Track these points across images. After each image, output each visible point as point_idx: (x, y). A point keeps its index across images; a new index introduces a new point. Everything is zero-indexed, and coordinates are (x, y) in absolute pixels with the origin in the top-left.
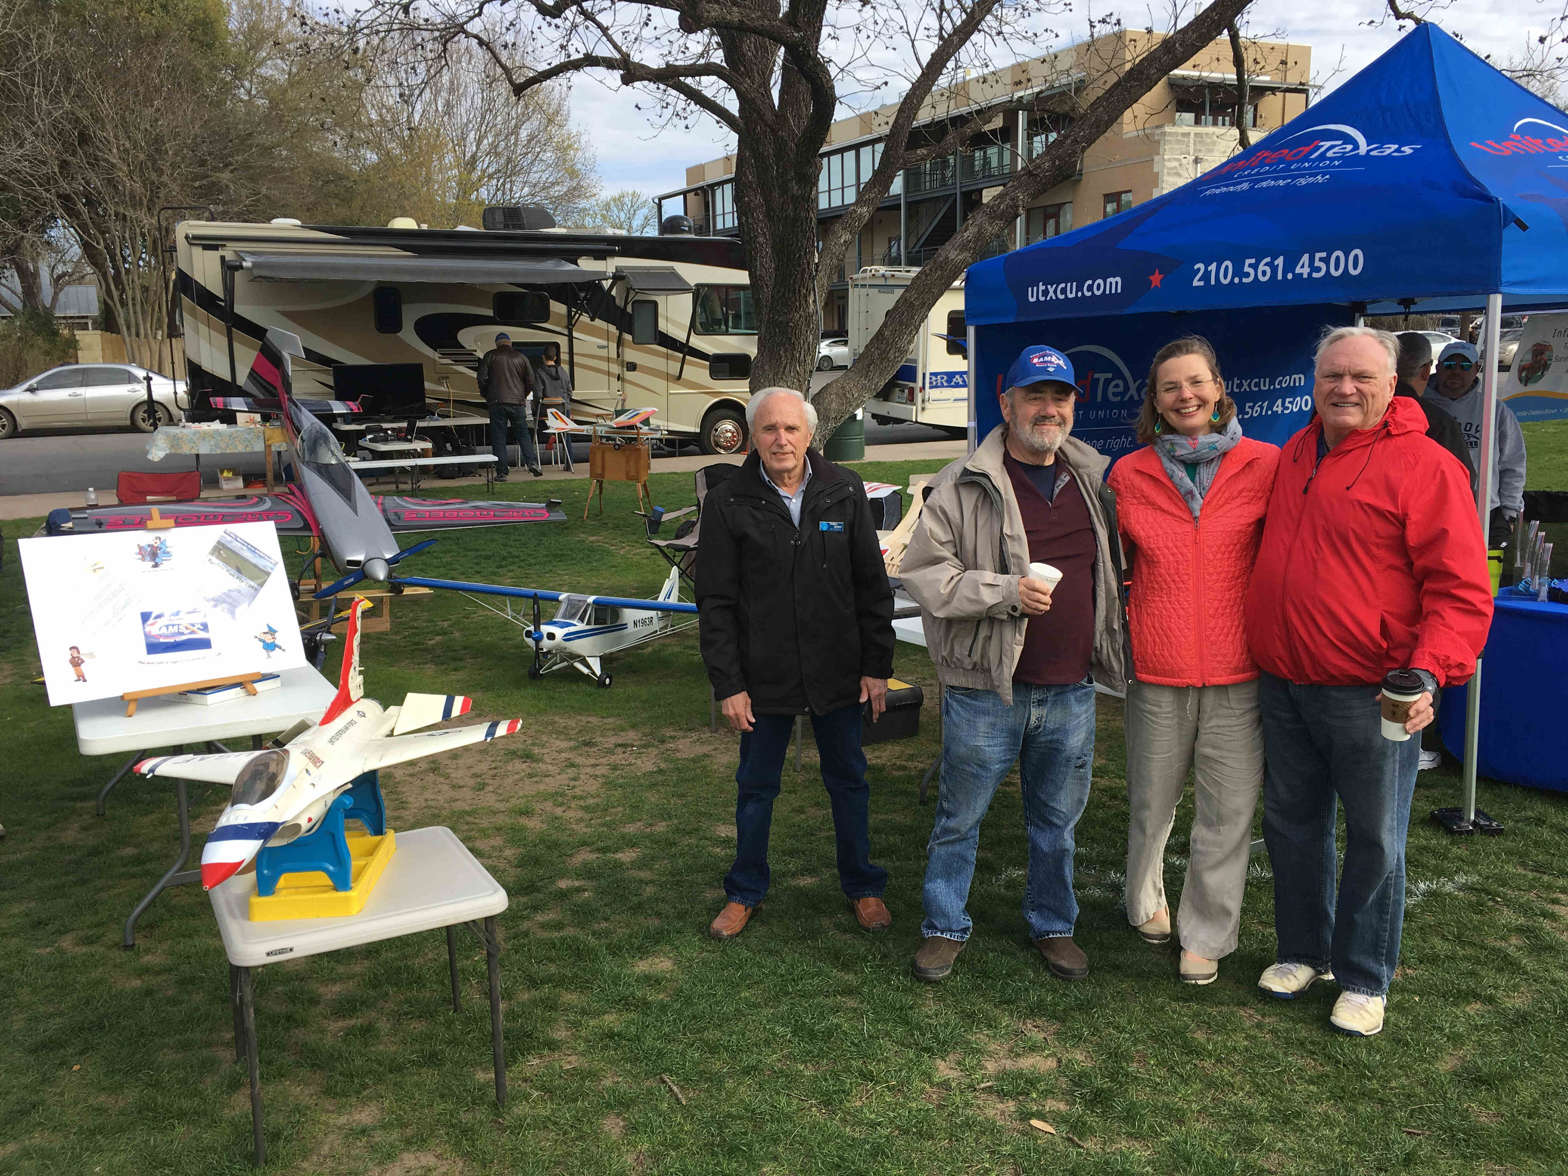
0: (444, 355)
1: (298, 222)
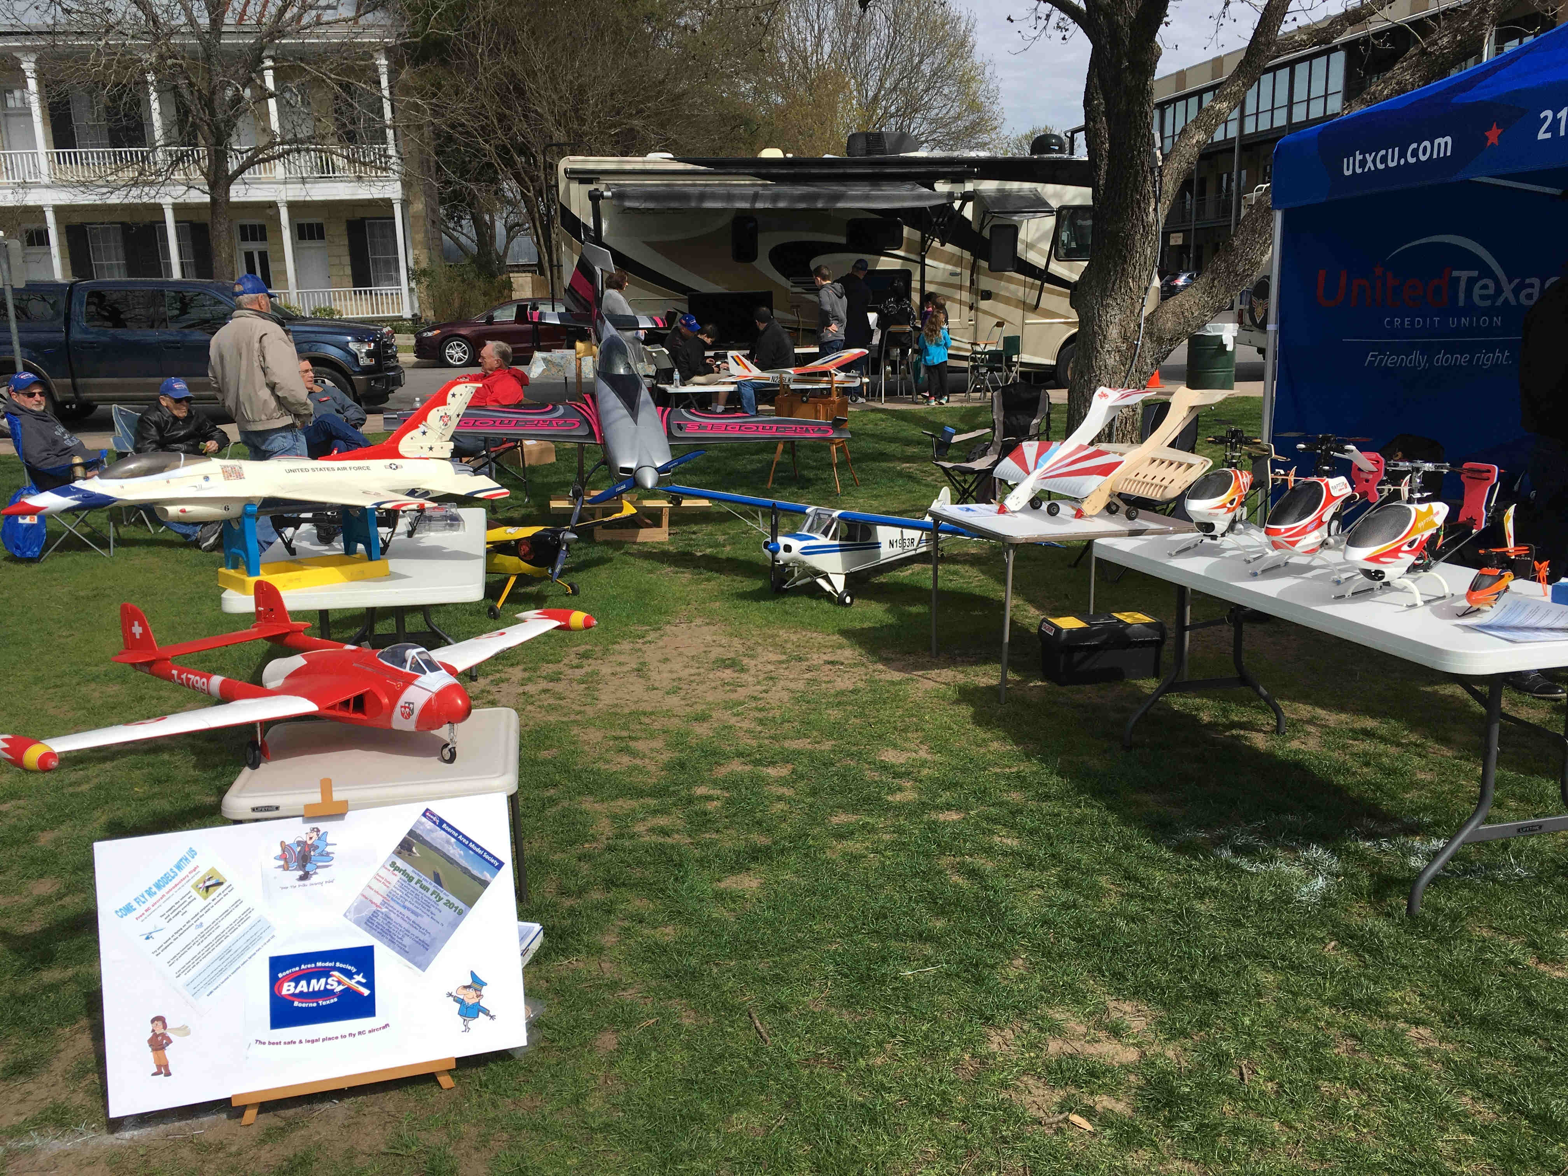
0: (796, 284)
1: (670, 156)
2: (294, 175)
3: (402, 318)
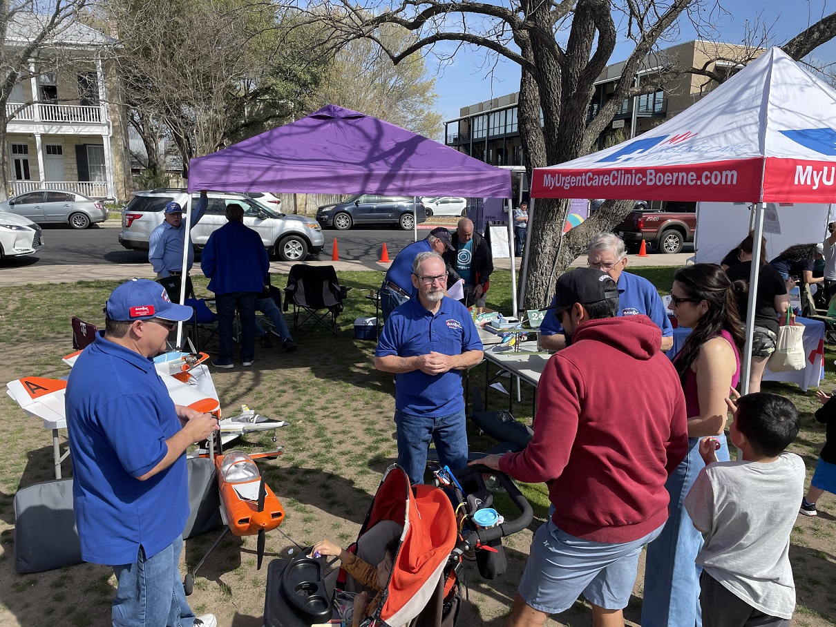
2: (45, 120)
3: (106, 199)
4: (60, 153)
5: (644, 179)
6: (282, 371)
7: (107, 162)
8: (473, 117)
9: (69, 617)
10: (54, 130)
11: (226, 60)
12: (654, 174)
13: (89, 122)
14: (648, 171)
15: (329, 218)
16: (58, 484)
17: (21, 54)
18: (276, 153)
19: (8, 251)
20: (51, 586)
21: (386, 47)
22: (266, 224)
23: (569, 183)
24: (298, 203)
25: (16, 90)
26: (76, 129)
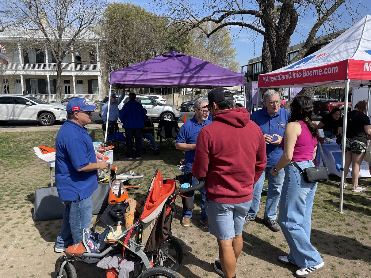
2: (76, 70)
3: (98, 101)
4: (82, 83)
5: (302, 75)
6: (151, 161)
7: (99, 86)
8: (254, 64)
9: (49, 235)
10: (80, 74)
11: (146, 43)
12: (305, 72)
13: (93, 70)
14: (303, 71)
15: (186, 107)
16: (51, 188)
17: (67, 44)
18: (146, 70)
19: (57, 118)
20: (45, 226)
21: (204, 31)
22: (156, 108)
23: (273, 80)
24: (175, 102)
25: (65, 59)
26: (88, 73)
